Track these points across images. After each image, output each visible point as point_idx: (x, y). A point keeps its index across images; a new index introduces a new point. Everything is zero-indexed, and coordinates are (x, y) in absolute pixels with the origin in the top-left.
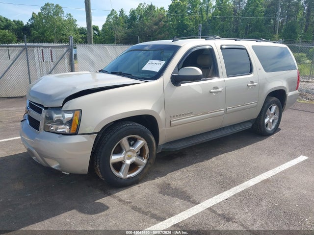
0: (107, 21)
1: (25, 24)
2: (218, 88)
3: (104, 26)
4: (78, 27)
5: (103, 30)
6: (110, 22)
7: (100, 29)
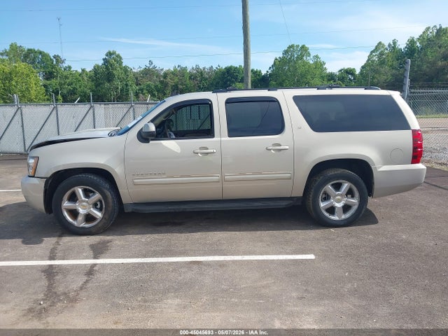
0: (368, 60)
1: (264, 73)
2: (207, 149)
3: (363, 67)
4: (328, 71)
5: (361, 73)
6: (373, 61)
7: (358, 72)
